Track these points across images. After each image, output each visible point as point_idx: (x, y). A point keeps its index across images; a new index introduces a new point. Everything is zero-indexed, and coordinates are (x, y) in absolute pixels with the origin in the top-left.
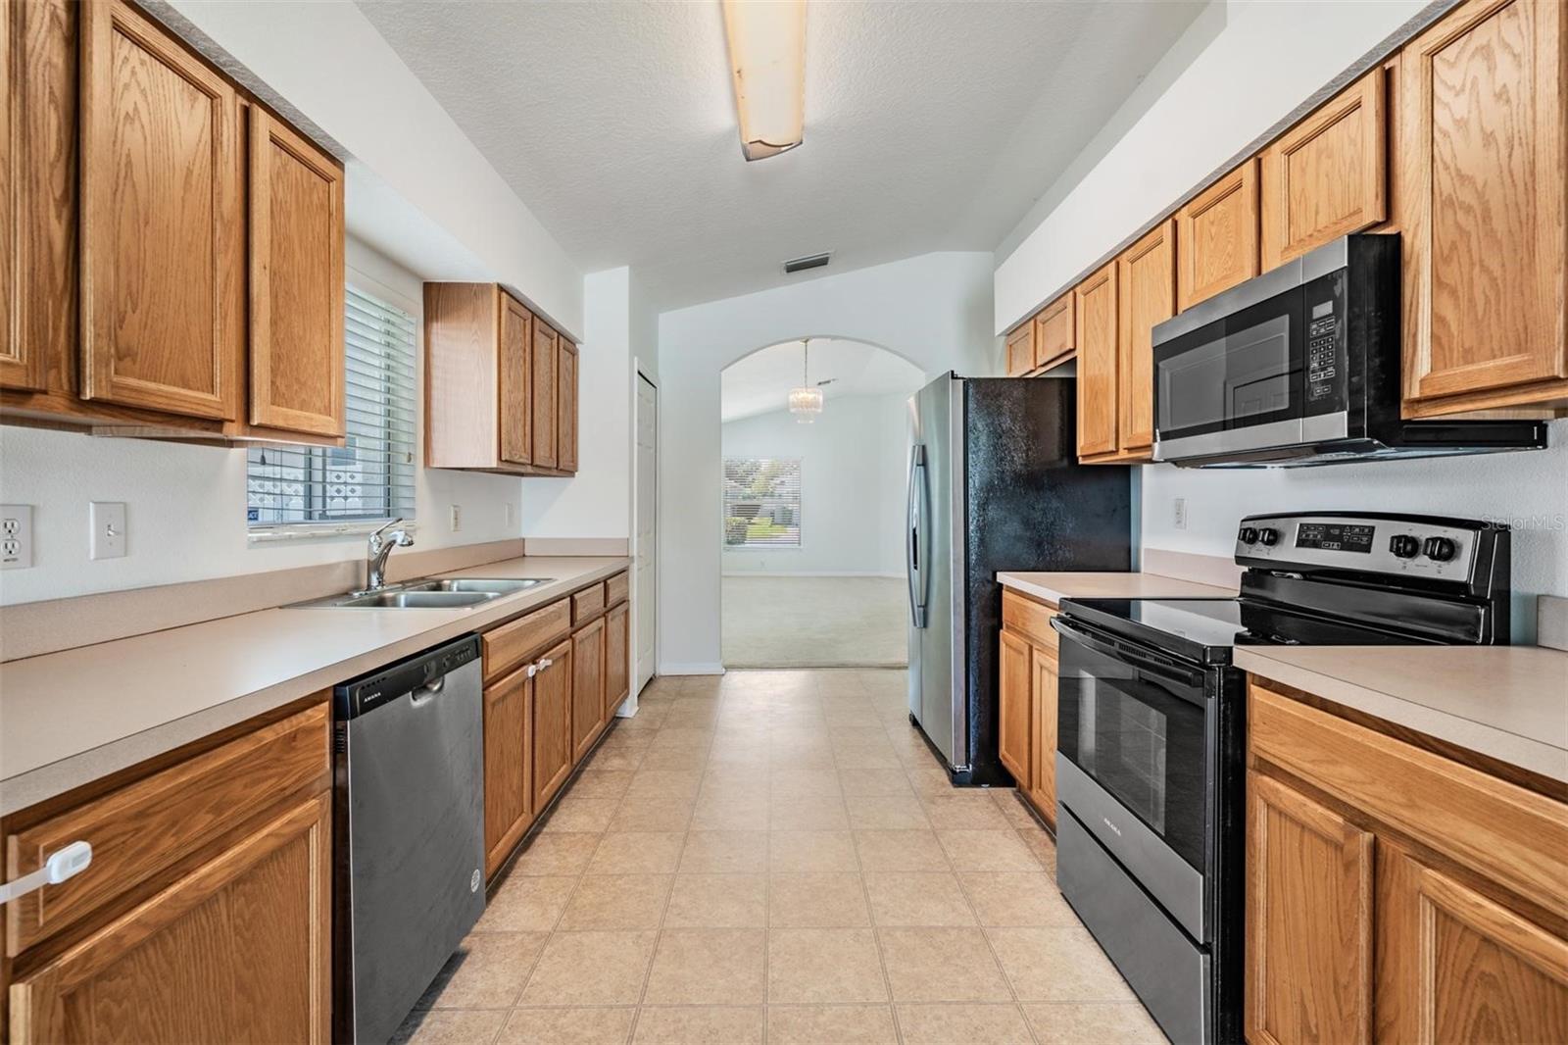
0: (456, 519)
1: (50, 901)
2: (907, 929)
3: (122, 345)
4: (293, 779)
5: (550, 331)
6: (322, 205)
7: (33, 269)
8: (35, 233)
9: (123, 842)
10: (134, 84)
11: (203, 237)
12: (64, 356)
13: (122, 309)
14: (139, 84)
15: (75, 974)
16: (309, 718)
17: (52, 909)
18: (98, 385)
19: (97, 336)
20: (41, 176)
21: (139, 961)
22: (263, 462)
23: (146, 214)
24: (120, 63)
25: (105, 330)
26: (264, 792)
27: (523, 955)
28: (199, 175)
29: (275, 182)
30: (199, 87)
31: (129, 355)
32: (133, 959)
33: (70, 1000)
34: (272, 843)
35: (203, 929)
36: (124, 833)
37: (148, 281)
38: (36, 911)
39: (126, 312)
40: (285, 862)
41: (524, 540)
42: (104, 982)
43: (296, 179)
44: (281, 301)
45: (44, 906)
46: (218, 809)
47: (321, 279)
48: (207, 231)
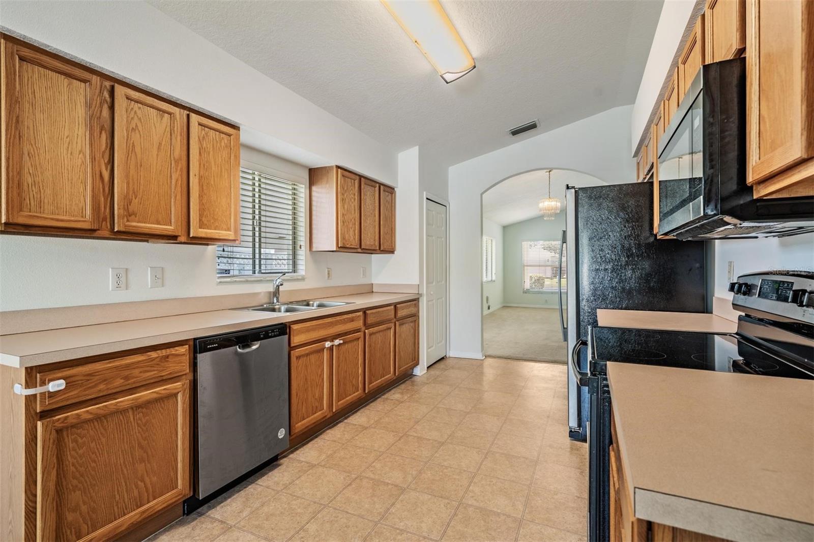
0: (329, 274)
1: (51, 397)
2: (477, 508)
3: (130, 210)
4: (167, 373)
5: (373, 184)
6: (226, 146)
7: (93, 188)
8: (94, 176)
9: (82, 383)
10: (136, 117)
11: (167, 167)
12: (108, 217)
13: (130, 197)
14: (138, 116)
15: (60, 423)
16: (177, 350)
17: (51, 400)
18: (119, 225)
19: (119, 209)
20: (96, 156)
21: (91, 425)
22: (224, 251)
23: (141, 163)
24: (130, 110)
25: (122, 206)
26: (151, 376)
27: (299, 471)
28: (165, 144)
29: (202, 141)
30: (164, 112)
31: (134, 214)
32: (87, 424)
33: (59, 431)
34: (155, 396)
35: (121, 421)
36: (82, 380)
37: (142, 187)
38: (45, 399)
39: (132, 199)
40: (164, 404)
41: (372, 284)
42: (74, 429)
43: (213, 137)
44: (205, 188)
45: (48, 398)
46: (126, 378)
47: (226, 176)
48: (168, 165)
